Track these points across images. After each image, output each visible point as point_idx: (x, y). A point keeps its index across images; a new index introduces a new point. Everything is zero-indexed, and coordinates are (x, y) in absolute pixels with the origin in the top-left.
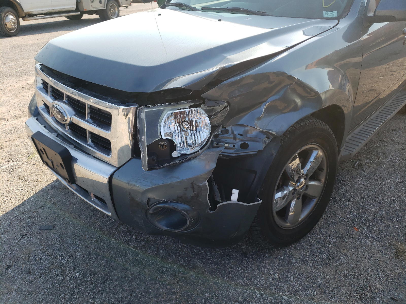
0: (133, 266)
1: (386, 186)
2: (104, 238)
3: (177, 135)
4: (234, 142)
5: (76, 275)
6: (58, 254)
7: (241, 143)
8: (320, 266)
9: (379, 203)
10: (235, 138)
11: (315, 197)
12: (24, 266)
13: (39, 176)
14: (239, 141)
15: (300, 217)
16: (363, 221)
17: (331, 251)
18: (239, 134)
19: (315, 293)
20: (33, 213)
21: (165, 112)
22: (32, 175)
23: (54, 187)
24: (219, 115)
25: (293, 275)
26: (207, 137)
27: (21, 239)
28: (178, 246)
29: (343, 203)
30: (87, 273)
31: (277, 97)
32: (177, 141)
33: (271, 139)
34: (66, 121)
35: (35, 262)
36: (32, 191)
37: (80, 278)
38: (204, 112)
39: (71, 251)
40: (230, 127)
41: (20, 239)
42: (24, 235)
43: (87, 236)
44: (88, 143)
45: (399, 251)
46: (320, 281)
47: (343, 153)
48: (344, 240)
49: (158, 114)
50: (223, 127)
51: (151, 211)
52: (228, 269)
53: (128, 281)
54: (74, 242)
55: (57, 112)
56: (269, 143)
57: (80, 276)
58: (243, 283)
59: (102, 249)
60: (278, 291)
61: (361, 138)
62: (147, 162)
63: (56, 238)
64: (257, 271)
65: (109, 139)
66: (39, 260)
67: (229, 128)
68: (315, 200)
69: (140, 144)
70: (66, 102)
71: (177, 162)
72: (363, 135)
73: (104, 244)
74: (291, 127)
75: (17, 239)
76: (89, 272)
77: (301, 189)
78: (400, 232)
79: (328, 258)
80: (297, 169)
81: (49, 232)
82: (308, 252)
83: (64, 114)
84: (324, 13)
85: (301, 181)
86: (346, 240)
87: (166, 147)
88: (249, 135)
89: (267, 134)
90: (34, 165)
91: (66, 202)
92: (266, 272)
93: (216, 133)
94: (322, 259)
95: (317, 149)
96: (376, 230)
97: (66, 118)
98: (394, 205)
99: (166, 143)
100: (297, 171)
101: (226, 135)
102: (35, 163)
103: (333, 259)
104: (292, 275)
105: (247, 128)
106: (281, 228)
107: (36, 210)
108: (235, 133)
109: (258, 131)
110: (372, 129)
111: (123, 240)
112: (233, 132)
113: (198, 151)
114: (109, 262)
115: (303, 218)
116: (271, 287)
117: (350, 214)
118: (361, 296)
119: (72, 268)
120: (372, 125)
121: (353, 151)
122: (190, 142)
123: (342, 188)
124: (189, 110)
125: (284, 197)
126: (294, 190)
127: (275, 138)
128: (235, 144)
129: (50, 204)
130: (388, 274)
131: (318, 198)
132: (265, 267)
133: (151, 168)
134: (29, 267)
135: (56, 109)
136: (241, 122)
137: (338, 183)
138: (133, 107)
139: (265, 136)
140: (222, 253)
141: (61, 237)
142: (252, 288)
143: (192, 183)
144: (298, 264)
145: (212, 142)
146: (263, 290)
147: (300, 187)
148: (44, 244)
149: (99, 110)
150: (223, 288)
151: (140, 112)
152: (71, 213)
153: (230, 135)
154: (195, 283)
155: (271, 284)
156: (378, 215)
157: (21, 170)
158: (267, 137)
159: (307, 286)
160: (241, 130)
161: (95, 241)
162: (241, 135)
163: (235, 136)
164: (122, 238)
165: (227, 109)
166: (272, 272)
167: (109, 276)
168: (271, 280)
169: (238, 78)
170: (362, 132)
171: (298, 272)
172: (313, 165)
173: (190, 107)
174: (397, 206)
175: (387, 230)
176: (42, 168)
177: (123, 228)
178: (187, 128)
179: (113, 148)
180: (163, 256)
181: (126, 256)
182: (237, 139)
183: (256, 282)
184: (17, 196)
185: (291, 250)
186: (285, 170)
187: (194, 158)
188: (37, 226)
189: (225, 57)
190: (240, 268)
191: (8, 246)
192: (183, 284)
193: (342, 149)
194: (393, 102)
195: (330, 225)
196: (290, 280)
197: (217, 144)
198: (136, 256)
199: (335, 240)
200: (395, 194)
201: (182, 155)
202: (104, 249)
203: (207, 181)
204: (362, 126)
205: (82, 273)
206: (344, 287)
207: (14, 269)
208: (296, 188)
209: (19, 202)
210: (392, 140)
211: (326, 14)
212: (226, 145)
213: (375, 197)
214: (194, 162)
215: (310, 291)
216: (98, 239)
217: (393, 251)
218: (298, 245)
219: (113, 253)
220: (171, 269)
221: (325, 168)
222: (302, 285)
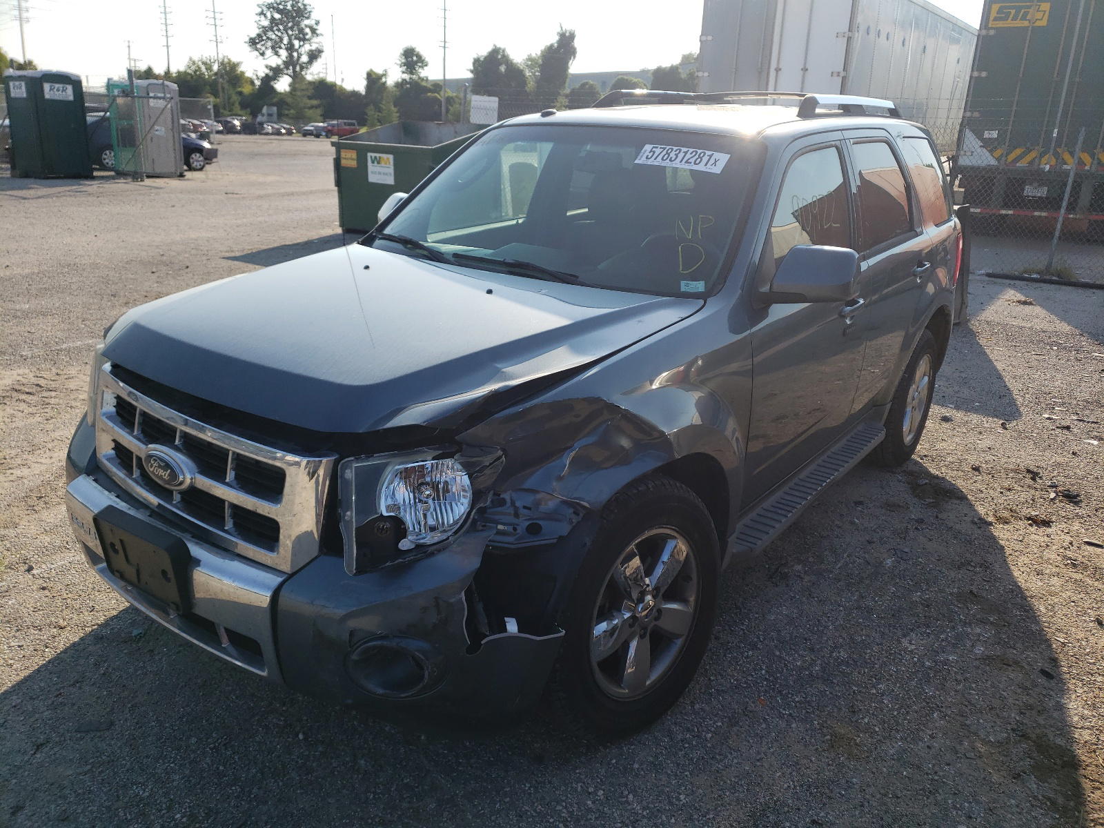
0: (302, 794)
1: (829, 617)
2: (233, 743)
3: (408, 510)
4: (516, 521)
5: (174, 819)
6: (128, 779)
7: (527, 523)
8: (687, 773)
9: (812, 650)
10: (517, 515)
11: (678, 636)
12: (53, 806)
13: (61, 613)
14: (526, 520)
15: (648, 677)
16: (777, 686)
17: (709, 745)
18: (525, 507)
19: (673, 821)
20: (57, 696)
21: (389, 469)
22: (41, 613)
23: (102, 638)
24: (487, 471)
25: (633, 791)
26: (464, 513)
27: (35, 753)
28: (399, 749)
29: (742, 653)
30: (199, 812)
31: (591, 439)
32: (409, 518)
33: (581, 515)
34: (181, 483)
35: (76, 797)
36: (46, 650)
37: (183, 823)
38: (460, 467)
39: (159, 771)
40: (509, 493)
41: (32, 752)
42: (42, 745)
43: (193, 740)
44: (226, 528)
45: (836, 737)
46: (685, 799)
47: (734, 546)
48: (737, 723)
49: (378, 472)
50: (494, 494)
51: (354, 657)
52: (504, 788)
53: (293, 822)
54: (162, 753)
55: (160, 466)
56: (578, 522)
57: (184, 820)
58: (532, 812)
59: (230, 764)
60: (602, 822)
61: (776, 517)
62: (355, 558)
63: (120, 748)
64: (563, 788)
65: (276, 518)
66: (84, 793)
67: (506, 496)
68: (679, 642)
69: (342, 526)
70: (180, 446)
71: (409, 559)
72: (780, 511)
73: (234, 753)
74: (616, 494)
75: (25, 753)
76: (204, 811)
77: (646, 616)
78: (842, 703)
79: (703, 758)
80: (635, 575)
81: (100, 737)
82: (666, 748)
83: (178, 471)
84: (683, 283)
85: (646, 601)
86: (741, 724)
87: (388, 532)
88: (543, 508)
89: (575, 507)
90: (44, 589)
91: (136, 671)
92: (579, 788)
93: (482, 505)
94: (692, 759)
95: (674, 538)
96: (798, 702)
97: (181, 479)
98: (839, 653)
99: (388, 525)
100: (637, 580)
101: (500, 509)
102: (45, 585)
103: (713, 758)
104: (631, 792)
105: (539, 496)
106: (609, 697)
107: (62, 691)
108: (518, 504)
109: (558, 500)
110: (798, 500)
111: (275, 744)
112: (513, 503)
113: (448, 539)
114: (248, 789)
115: (655, 680)
116: (589, 817)
117: (753, 674)
118: (757, 821)
119: (164, 806)
120: (800, 491)
121: (756, 544)
122: (431, 522)
123: (743, 624)
124: (432, 464)
125: (611, 632)
126: (634, 617)
127: (589, 513)
128: (518, 525)
129: (96, 677)
130: (811, 780)
131: (684, 637)
132: (579, 780)
133: (360, 570)
134: (64, 808)
135: (158, 461)
136: (527, 485)
137: (736, 614)
138: (329, 459)
139: (571, 510)
140: (492, 759)
141: (131, 745)
142: (551, 820)
143: (436, 598)
144: (644, 772)
145: (474, 521)
146: (572, 823)
147: (644, 613)
148: (90, 761)
149: (258, 462)
150: (493, 823)
151: (345, 467)
152: (148, 693)
153: (508, 509)
154: (436, 819)
155: (589, 810)
156: (807, 673)
157: (10, 603)
158: (574, 512)
159: (658, 810)
160: (529, 499)
161: (211, 749)
162: (529, 509)
163: (516, 509)
164: (273, 739)
165: (502, 462)
166: (591, 790)
167: (250, 816)
168: (589, 802)
169: (520, 408)
170: (781, 506)
171: (643, 786)
172: (667, 569)
173: (433, 459)
174: (843, 654)
175: (819, 700)
176: (65, 596)
177: (275, 720)
178: (428, 496)
179: (284, 537)
180: (366, 771)
181: (285, 775)
182: (521, 516)
183: (559, 808)
184: (12, 662)
185: (632, 747)
186: (612, 577)
187: (439, 551)
188: (71, 724)
189: (498, 371)
190: (528, 785)
191: (8, 767)
192: (411, 822)
193: (732, 539)
194: (849, 443)
195: (712, 695)
196: (627, 802)
197: (483, 526)
198: (307, 774)
199: (719, 724)
200: (844, 631)
201: (419, 547)
202: (234, 763)
203: (463, 593)
204: (779, 494)
205: (188, 813)
206: (728, 807)
207: (30, 814)
208: (637, 615)
209: (18, 675)
210: (852, 523)
211: (686, 286)
212: (500, 527)
213: (806, 639)
214: (441, 558)
215: (664, 818)
216: (219, 744)
217: (826, 738)
218: (646, 736)
219: (254, 771)
220: (384, 795)
221: (694, 576)
222: (648, 808)
